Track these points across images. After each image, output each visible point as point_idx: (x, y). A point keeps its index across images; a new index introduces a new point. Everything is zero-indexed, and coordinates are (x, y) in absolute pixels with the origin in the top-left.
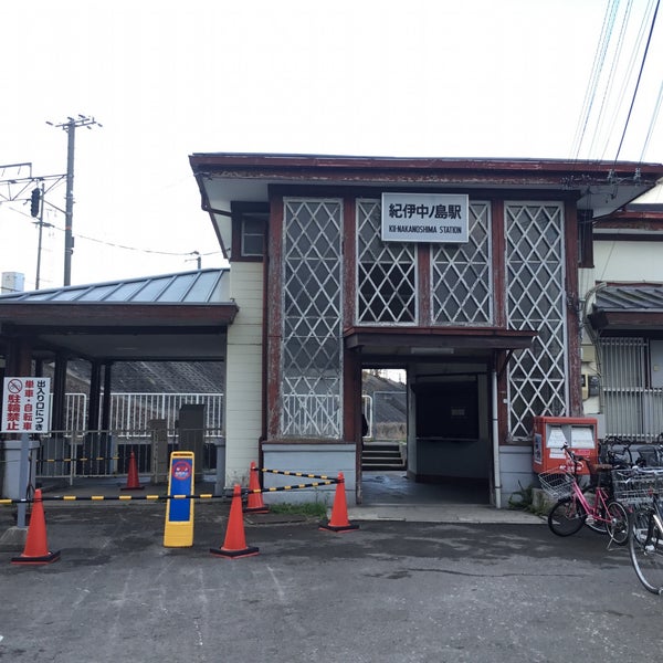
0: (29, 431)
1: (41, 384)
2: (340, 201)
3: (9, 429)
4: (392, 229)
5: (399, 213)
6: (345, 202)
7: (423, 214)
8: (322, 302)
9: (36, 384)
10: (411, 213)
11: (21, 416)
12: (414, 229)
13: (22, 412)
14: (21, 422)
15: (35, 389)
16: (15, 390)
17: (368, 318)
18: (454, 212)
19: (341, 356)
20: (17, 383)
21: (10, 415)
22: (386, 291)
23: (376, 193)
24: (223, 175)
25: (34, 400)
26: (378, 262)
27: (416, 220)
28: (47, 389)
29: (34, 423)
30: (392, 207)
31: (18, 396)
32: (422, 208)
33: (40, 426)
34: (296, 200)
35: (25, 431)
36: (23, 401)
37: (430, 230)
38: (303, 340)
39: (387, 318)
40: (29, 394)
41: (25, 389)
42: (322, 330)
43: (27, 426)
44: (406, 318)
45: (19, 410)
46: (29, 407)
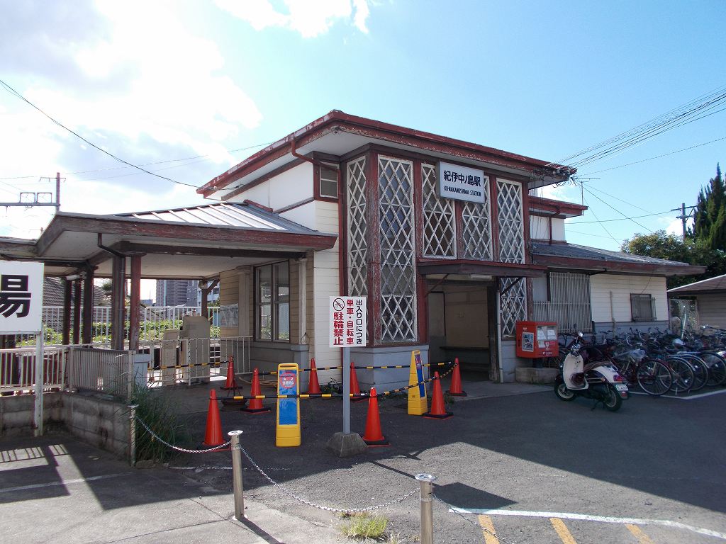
0: (352, 345)
1: (359, 303)
2: (411, 163)
3: (335, 344)
4: (446, 188)
5: (450, 178)
6: (414, 164)
7: (461, 180)
8: (402, 238)
9: (355, 303)
10: (456, 179)
11: (345, 332)
12: (457, 190)
13: (345, 328)
14: (345, 337)
15: (355, 307)
16: (339, 308)
17: (429, 252)
18: (477, 182)
19: (415, 280)
20: (341, 302)
21: (336, 331)
22: (439, 233)
23: (435, 161)
24: (352, 131)
25: (354, 317)
26: (433, 212)
27: (458, 184)
28: (364, 308)
29: (355, 338)
30: (445, 172)
31: (341, 314)
32: (461, 176)
33: (360, 340)
34: (385, 158)
35: (349, 346)
36: (346, 319)
37: (465, 192)
38: (392, 266)
39: (439, 253)
40: (350, 311)
41: (347, 307)
42: (403, 260)
43: (350, 341)
44: (450, 254)
45: (342, 326)
46: (350, 324)
